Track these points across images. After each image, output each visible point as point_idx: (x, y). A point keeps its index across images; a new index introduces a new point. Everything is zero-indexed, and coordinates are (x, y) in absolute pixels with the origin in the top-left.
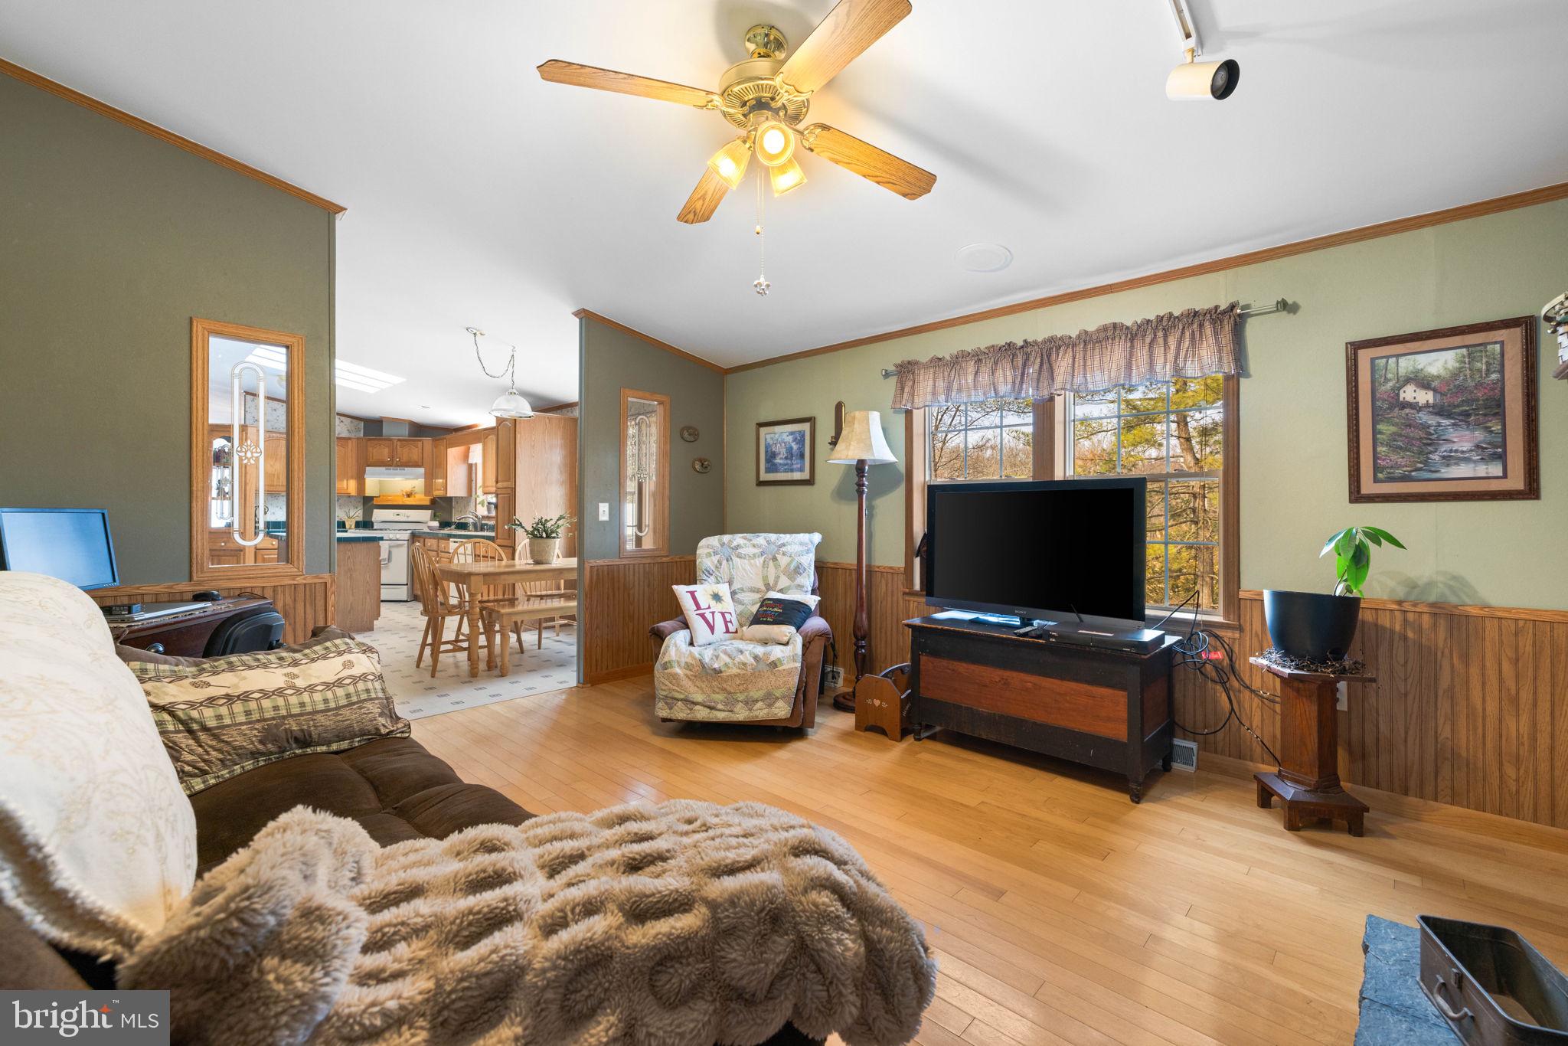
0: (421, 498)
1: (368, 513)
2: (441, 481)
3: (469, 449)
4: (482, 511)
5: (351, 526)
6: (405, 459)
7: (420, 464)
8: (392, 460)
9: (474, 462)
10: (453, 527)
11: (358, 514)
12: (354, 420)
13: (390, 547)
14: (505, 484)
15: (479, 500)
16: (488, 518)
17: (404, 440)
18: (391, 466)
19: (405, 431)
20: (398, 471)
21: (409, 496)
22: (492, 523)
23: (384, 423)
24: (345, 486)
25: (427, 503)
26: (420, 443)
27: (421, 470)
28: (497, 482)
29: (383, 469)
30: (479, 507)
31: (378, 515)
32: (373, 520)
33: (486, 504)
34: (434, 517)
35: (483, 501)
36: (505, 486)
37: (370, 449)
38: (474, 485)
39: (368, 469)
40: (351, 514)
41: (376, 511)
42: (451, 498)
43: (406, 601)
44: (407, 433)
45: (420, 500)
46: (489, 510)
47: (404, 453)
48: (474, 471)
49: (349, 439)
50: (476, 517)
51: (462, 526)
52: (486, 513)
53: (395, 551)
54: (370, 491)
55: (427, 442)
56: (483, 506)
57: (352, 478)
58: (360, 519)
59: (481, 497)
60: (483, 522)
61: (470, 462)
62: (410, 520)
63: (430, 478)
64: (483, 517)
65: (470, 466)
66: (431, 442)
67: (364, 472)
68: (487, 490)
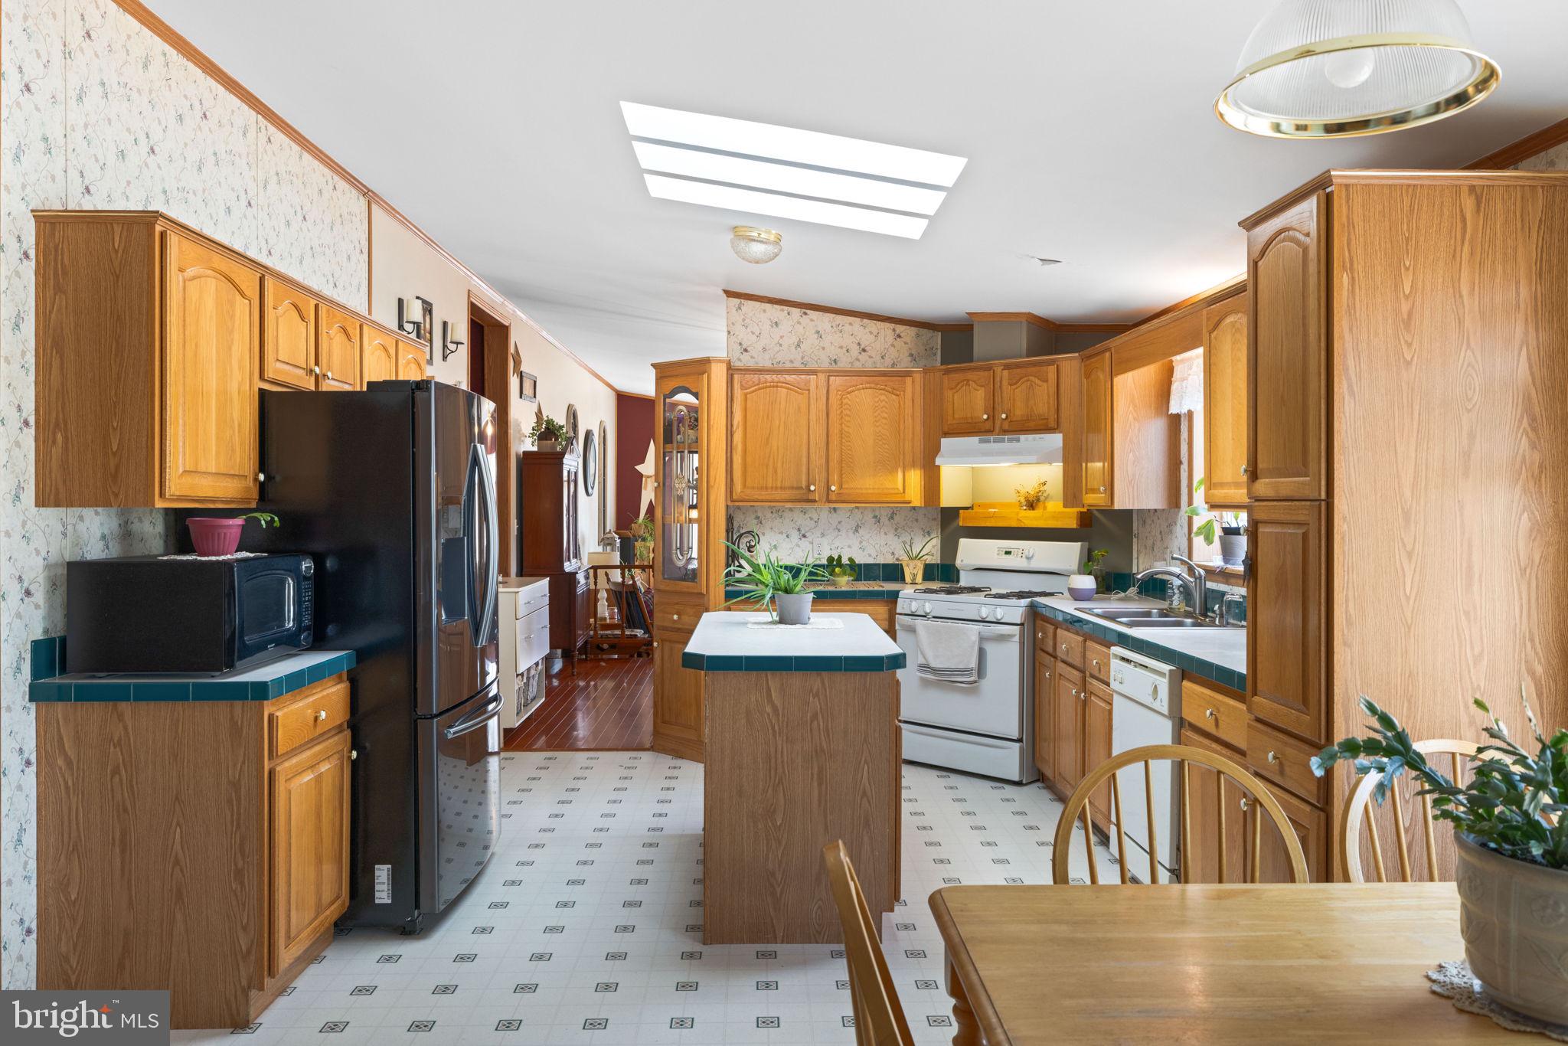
0: (1056, 512)
1: (949, 548)
2: (1099, 465)
3: (1170, 371)
4: (1208, 555)
5: (915, 576)
6: (1019, 412)
7: (1052, 424)
8: (992, 417)
9: (1184, 410)
10: (1132, 591)
11: (930, 549)
12: (924, 331)
13: (982, 639)
14: (1288, 485)
15: (1198, 522)
16: (1225, 576)
17: (1018, 366)
18: (989, 432)
19: (1021, 339)
20: (1006, 446)
21: (1032, 504)
22: (1237, 592)
23: (977, 330)
24: (900, 486)
25: (1072, 524)
26: (1052, 369)
27: (1056, 440)
28: (1253, 474)
29: (974, 440)
30: (1198, 541)
31: (972, 552)
32: (958, 563)
33: (1218, 532)
34: (1087, 564)
35: (1209, 524)
36: (1284, 492)
37: (948, 394)
38: (1184, 475)
39: (945, 442)
40: (916, 549)
41: (964, 543)
42: (1128, 514)
43: (1018, 784)
44: (1024, 345)
45: (1055, 516)
46: (1227, 553)
47: (1018, 398)
48: (1184, 435)
49: (908, 374)
50: (1191, 570)
51: (1155, 587)
52: (1217, 561)
53: (991, 649)
54: (951, 495)
55: (1069, 363)
56: (1209, 540)
57: (914, 465)
58: (936, 559)
59: (1204, 516)
60: (1210, 585)
61: (1174, 409)
62: (1035, 565)
63: (1074, 459)
64: (1211, 572)
65: (1175, 421)
66: (1076, 364)
67: (935, 450)
68: (1220, 494)
